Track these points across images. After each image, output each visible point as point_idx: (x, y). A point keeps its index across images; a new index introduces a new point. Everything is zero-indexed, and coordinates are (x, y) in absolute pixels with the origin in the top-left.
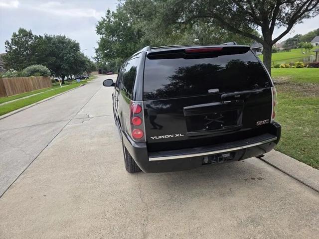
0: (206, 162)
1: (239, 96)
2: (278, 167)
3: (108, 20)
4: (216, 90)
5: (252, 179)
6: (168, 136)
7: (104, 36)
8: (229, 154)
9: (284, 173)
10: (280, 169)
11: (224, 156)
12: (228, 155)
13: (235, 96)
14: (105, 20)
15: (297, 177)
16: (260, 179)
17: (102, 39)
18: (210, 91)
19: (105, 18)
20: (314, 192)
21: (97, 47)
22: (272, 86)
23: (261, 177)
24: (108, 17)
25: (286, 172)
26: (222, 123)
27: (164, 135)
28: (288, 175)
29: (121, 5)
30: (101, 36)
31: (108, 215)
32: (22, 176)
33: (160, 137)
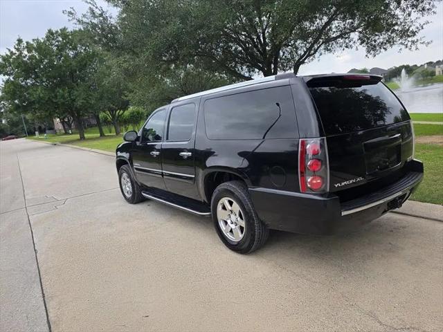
5: (396, 229)
6: (350, 182)
7: (11, 77)
9: (417, 217)
16: (403, 227)
17: (8, 82)
19: (14, 51)
33: (343, 184)
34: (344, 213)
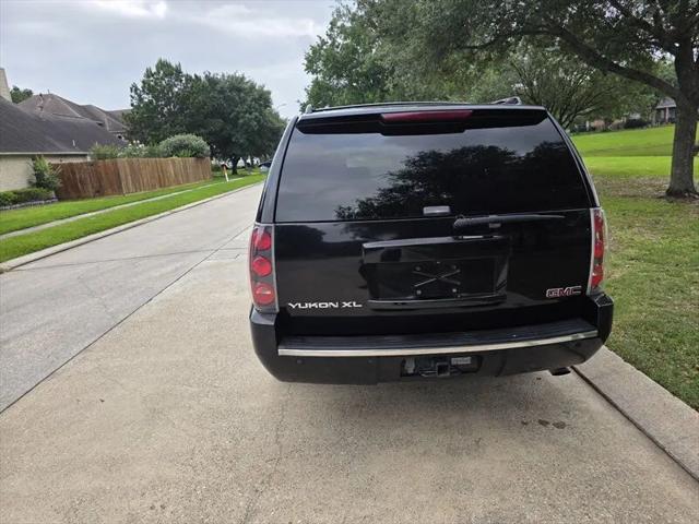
0: (411, 371)
1: (498, 225)
2: (618, 402)
3: (330, 42)
4: (445, 209)
5: (541, 422)
6: (327, 305)
7: (320, 76)
8: (469, 358)
9: (628, 418)
10: (621, 407)
11: (454, 361)
12: (467, 361)
13: (491, 226)
14: (324, 43)
15: (652, 432)
16: (561, 426)
17: (316, 82)
18: (427, 210)
19: (326, 38)
20: (683, 475)
21: (305, 99)
22: (594, 206)
23: (565, 420)
24: (330, 36)
25: (631, 416)
26: (455, 286)
27: (318, 301)
28: (635, 424)
29: (342, 9)
30: (315, 76)
31: (198, 458)
32: (80, 357)
33: (308, 305)
34: (282, 352)
